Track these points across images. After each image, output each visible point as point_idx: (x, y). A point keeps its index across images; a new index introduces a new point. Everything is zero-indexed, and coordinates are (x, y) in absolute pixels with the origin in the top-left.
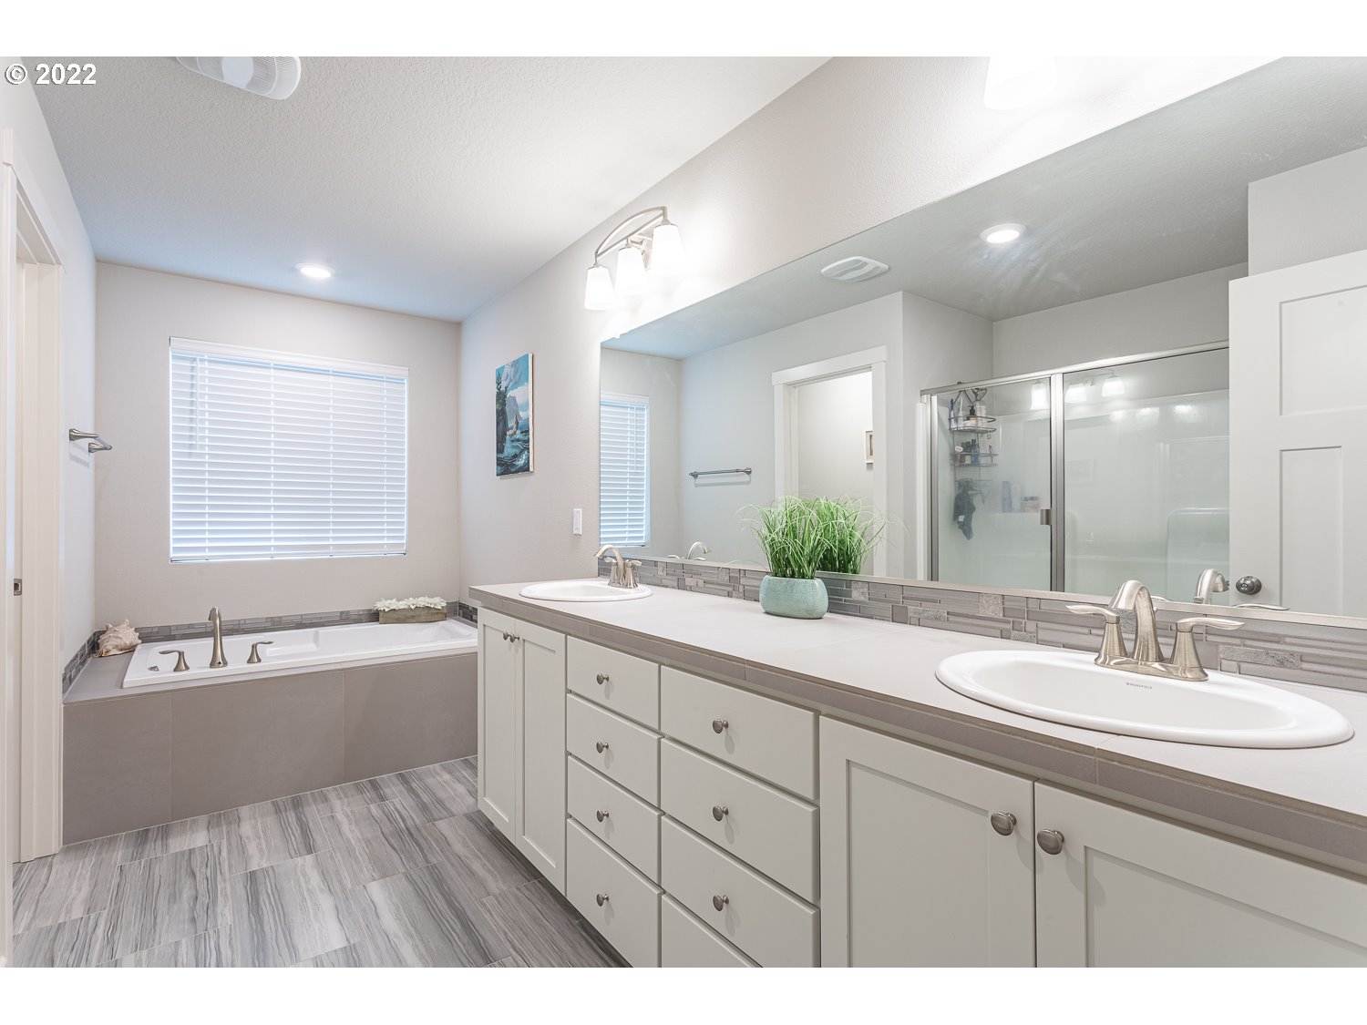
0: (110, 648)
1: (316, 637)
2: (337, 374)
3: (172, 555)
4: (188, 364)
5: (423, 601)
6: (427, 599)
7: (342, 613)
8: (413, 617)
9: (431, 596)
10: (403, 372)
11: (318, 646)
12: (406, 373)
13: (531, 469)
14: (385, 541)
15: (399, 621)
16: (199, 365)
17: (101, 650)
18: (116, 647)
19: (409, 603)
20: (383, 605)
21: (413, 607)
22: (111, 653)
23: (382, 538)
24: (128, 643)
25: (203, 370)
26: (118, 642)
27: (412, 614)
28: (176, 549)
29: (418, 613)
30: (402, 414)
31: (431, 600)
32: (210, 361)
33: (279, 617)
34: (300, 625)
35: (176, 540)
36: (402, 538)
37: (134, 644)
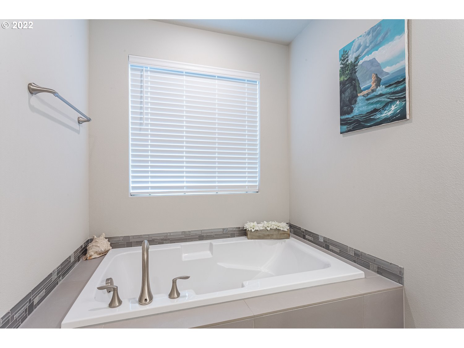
0: (92, 253)
1: (211, 247)
2: (220, 78)
3: (131, 191)
4: (139, 73)
5: (273, 225)
6: (277, 223)
7: (224, 229)
8: (268, 235)
9: (280, 222)
10: (256, 76)
11: (212, 254)
12: (259, 77)
13: (408, 117)
14: (247, 184)
15: (260, 238)
16: (145, 74)
17: (87, 255)
18: (96, 252)
19: (266, 226)
20: (250, 226)
21: (269, 229)
22: (93, 257)
23: (245, 182)
24: (103, 250)
25: (147, 76)
26: (97, 249)
27: (268, 233)
28: (134, 188)
29: (272, 233)
30: (256, 104)
31: (279, 224)
32: (151, 71)
33: (189, 232)
34: (201, 237)
35: (133, 182)
36: (255, 182)
37: (107, 249)
